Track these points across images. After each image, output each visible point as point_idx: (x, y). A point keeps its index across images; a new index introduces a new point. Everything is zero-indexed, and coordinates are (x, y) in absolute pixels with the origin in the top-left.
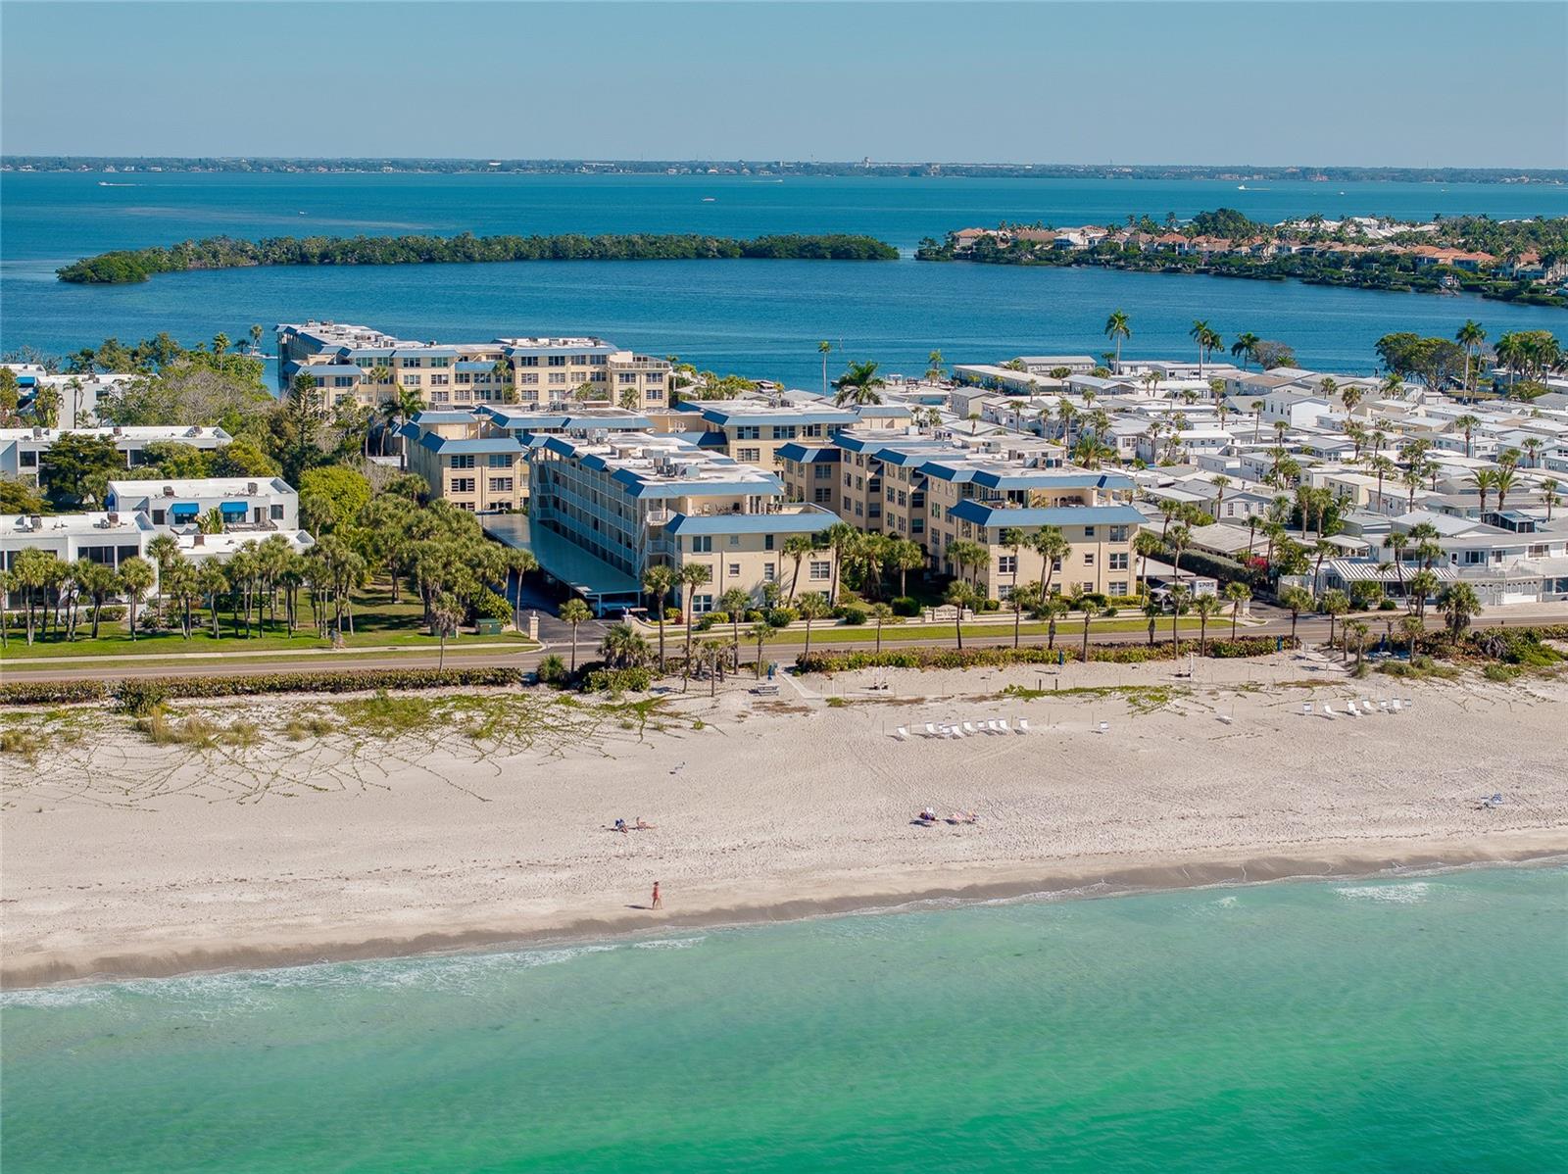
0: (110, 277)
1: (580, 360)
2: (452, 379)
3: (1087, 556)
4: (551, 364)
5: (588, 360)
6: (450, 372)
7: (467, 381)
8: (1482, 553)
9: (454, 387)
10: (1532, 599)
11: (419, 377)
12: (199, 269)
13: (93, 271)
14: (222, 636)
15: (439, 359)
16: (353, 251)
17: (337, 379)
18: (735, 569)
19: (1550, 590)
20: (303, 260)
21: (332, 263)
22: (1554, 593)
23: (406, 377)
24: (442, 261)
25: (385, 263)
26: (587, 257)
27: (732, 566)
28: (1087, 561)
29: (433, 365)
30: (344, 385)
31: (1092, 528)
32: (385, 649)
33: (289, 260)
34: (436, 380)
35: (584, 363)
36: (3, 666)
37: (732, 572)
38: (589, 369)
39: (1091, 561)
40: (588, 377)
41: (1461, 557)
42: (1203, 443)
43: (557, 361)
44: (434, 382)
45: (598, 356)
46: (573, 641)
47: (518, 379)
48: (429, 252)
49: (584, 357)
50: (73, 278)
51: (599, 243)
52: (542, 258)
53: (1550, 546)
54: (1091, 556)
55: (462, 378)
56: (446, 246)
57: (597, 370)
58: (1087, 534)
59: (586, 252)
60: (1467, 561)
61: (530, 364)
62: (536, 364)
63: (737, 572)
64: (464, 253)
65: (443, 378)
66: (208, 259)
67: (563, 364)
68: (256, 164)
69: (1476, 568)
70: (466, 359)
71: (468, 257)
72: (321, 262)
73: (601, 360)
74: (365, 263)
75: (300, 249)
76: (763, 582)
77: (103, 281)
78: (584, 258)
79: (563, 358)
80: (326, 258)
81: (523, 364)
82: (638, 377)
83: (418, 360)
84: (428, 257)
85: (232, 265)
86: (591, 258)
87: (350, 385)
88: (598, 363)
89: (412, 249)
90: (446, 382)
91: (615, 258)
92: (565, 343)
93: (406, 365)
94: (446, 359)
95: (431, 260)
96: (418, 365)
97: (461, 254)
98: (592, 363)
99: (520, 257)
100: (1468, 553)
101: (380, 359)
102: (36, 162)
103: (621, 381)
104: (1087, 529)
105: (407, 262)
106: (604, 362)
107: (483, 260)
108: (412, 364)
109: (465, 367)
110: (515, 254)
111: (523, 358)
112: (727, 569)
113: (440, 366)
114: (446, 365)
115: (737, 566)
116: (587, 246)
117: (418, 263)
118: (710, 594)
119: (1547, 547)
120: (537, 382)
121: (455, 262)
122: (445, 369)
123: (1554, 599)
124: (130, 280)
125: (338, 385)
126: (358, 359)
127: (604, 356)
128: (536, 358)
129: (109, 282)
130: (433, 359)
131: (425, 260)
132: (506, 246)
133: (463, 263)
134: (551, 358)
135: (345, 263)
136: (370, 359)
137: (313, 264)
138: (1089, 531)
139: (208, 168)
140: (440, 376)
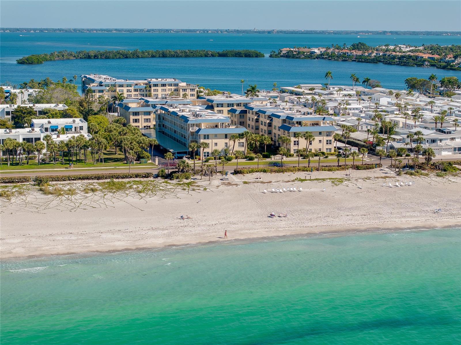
0: (32, 62)
1: (171, 85)
2: (133, 90)
3: (319, 141)
4: (162, 86)
5: (173, 85)
7: (137, 91)
8: (436, 140)
9: (133, 93)
10: (450, 153)
11: (123, 90)
12: (59, 60)
13: (27, 60)
14: (65, 164)
15: (129, 85)
16: (104, 55)
17: (99, 91)
20: (89, 57)
21: (98, 58)
22: (457, 151)
23: (119, 90)
24: (130, 57)
25: (113, 58)
26: (173, 56)
27: (215, 143)
29: (127, 86)
30: (101, 92)
31: (321, 132)
32: (113, 167)
33: (85, 57)
34: (128, 91)
35: (172, 86)
36: (1, 172)
37: (215, 145)
38: (173, 88)
39: (321, 142)
40: (173, 90)
41: (429, 141)
42: (354, 109)
47: (152, 91)
48: (126, 55)
49: (172, 84)
50: (21, 62)
51: (176, 52)
52: (159, 57)
54: (321, 141)
55: (136, 90)
56: (131, 53)
57: (175, 88)
58: (319, 134)
59: (172, 55)
60: (431, 142)
61: (156, 86)
63: (217, 145)
65: (130, 90)
66: (61, 57)
67: (166, 86)
68: (75, 30)
69: (434, 144)
70: (137, 85)
71: (138, 56)
72: (94, 58)
73: (176, 85)
74: (107, 58)
75: (88, 54)
76: (224, 148)
77: (30, 63)
79: (165, 84)
80: (96, 57)
81: (154, 86)
82: (187, 90)
83: (123, 85)
84: (126, 56)
86: (174, 57)
87: (103, 92)
88: (176, 86)
89: (121, 54)
90: (131, 91)
91: (181, 57)
92: (166, 80)
93: (119, 87)
94: (131, 85)
95: (127, 57)
97: (135, 56)
98: (174, 86)
99: (153, 56)
100: (432, 140)
101: (111, 85)
102: (10, 30)
103: (183, 91)
104: (319, 133)
105: (120, 58)
106: (178, 86)
107: (142, 57)
109: (137, 87)
110: (152, 56)
112: (213, 144)
113: (129, 87)
114: (131, 86)
116: (173, 53)
117: (123, 58)
118: (208, 151)
119: (455, 138)
120: (158, 91)
121: (133, 58)
122: (131, 88)
123: (457, 153)
124: (38, 63)
125: (99, 92)
126: (105, 85)
127: (178, 84)
128: (157, 84)
129: (32, 64)
130: (127, 85)
131: (125, 57)
132: (149, 53)
133: (136, 58)
134: (162, 84)
135: (101, 58)
136: (109, 85)
137: (92, 58)
138: (320, 133)
139: (61, 31)
140: (129, 90)
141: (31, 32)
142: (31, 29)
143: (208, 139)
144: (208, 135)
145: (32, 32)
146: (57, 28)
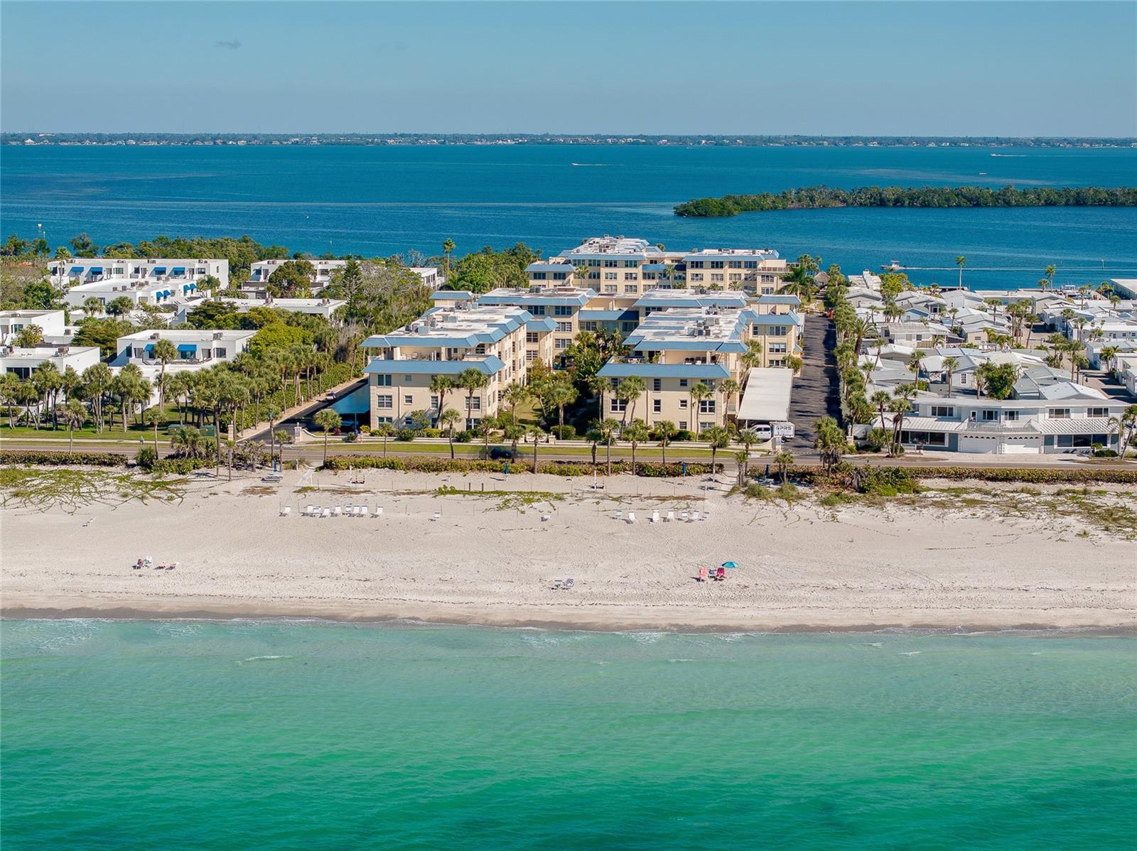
0: (706, 212)
1: (736, 264)
2: (640, 276)
3: (682, 402)
4: (713, 267)
5: (743, 265)
6: (639, 271)
7: (653, 278)
8: (996, 412)
9: (642, 282)
10: (1035, 451)
11: (616, 274)
12: (798, 208)
15: (631, 261)
16: (918, 198)
17: (555, 274)
18: (409, 399)
19: (1052, 444)
20: (882, 203)
21: (902, 206)
22: (1056, 447)
23: (607, 274)
24: (986, 205)
25: (940, 206)
26: (1102, 204)
27: (406, 397)
28: (682, 406)
29: (627, 266)
30: (560, 279)
31: (686, 381)
33: (871, 203)
34: (628, 276)
35: (740, 267)
37: (407, 401)
38: (743, 272)
39: (686, 406)
40: (743, 277)
41: (979, 415)
43: (717, 265)
44: (627, 278)
45: (750, 262)
46: (272, 443)
47: (689, 277)
48: (977, 199)
49: (740, 262)
51: (1112, 194)
52: (1067, 204)
53: (1071, 409)
54: (686, 402)
55: (647, 276)
56: (992, 195)
57: (749, 272)
58: (681, 385)
59: (1101, 201)
60: (984, 418)
61: (697, 267)
62: (702, 267)
63: (411, 402)
64: (1004, 200)
65: (634, 276)
66: (806, 202)
67: (722, 267)
68: (1038, 141)
69: (991, 424)
70: (656, 262)
71: (1007, 203)
72: (895, 205)
73: (752, 265)
74: (926, 206)
75: (880, 195)
76: (429, 409)
77: (700, 215)
78: (1099, 205)
79: (722, 263)
80: (898, 202)
81: (692, 267)
82: (775, 278)
83: (615, 262)
84: (975, 202)
85: (824, 206)
86: (1105, 204)
87: (564, 278)
88: (750, 267)
89: (964, 197)
90: (635, 278)
91: (1123, 205)
92: (733, 252)
93: (607, 266)
94: (635, 262)
95: (978, 205)
96: (615, 266)
97: (1003, 201)
98: (746, 267)
99: (1050, 203)
100: (984, 412)
101: (590, 261)
103: (763, 280)
104: (682, 381)
105: (959, 206)
106: (755, 267)
107: (1018, 206)
108: (611, 265)
109: (652, 268)
110: (1045, 201)
111: (693, 262)
112: (403, 400)
113: (631, 266)
114: (635, 266)
115: (411, 397)
116: (1103, 196)
117: (968, 207)
118: (389, 416)
119: (1068, 411)
120: (616, 278)
121: (995, 206)
122: (635, 269)
123: (1056, 452)
124: (721, 215)
125: (555, 278)
126: (575, 261)
127: (755, 263)
128: (702, 263)
129: (705, 216)
130: (626, 262)
131: (974, 205)
132: (1039, 195)
133: (1004, 207)
134: (713, 263)
135: (911, 205)
136: (583, 261)
137: (889, 206)
138: (684, 383)
139: (1002, 143)
140: (631, 274)
141: (930, 145)
142: (930, 140)
143: (390, 385)
144: (389, 377)
145: (932, 145)
146: (994, 135)
